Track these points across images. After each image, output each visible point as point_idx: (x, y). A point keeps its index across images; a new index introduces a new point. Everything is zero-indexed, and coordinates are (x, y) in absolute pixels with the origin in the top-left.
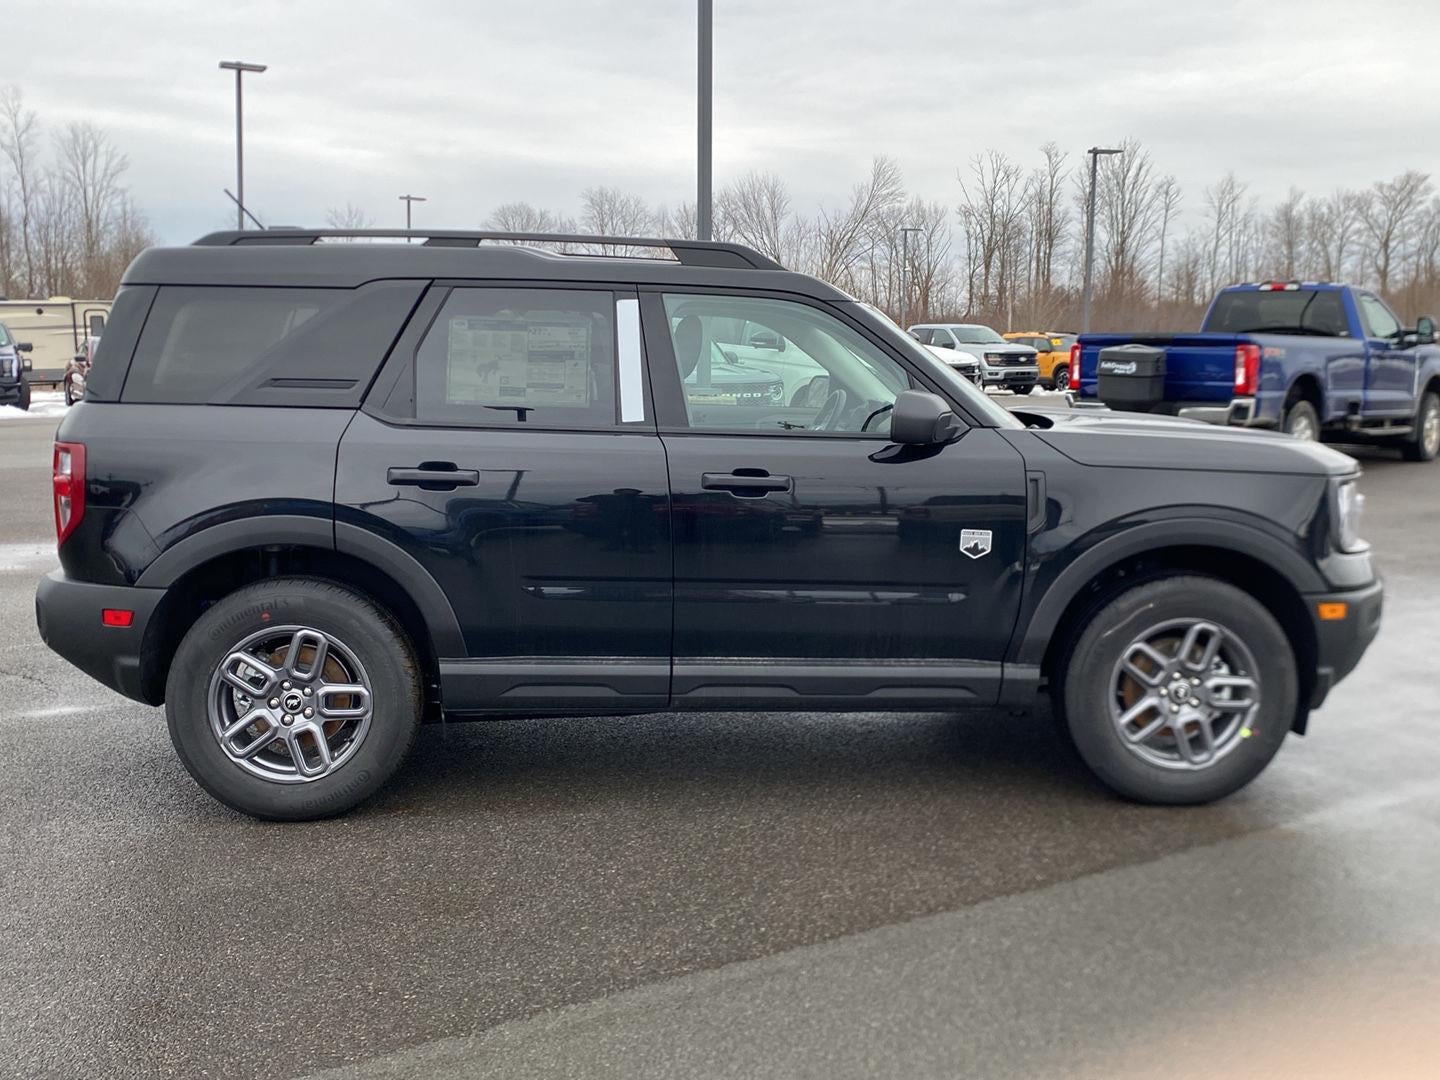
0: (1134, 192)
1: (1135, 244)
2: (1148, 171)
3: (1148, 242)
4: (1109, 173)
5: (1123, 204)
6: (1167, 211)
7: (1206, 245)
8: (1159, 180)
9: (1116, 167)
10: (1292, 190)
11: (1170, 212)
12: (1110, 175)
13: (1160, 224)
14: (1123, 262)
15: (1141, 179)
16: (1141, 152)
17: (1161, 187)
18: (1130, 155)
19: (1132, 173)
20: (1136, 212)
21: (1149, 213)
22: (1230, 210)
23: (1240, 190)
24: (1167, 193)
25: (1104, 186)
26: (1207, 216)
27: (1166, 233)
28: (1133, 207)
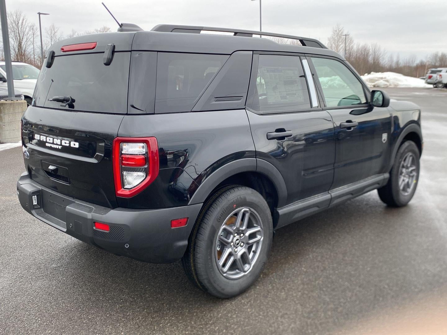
0: (22, 28)
1: (25, 46)
2: (26, 21)
3: (29, 45)
4: (12, 21)
5: (19, 32)
6: (34, 35)
7: (47, 47)
8: (30, 25)
9: (15, 19)
10: (73, 30)
11: (35, 35)
12: (13, 22)
13: (32, 39)
14: (21, 52)
15: (24, 24)
16: (23, 15)
17: (31, 27)
18: (19, 15)
19: (20, 22)
20: (24, 34)
21: (28, 35)
22: (54, 36)
23: (57, 29)
24: (33, 29)
25: (11, 26)
26: (47, 37)
27: (34, 42)
28: (23, 33)
